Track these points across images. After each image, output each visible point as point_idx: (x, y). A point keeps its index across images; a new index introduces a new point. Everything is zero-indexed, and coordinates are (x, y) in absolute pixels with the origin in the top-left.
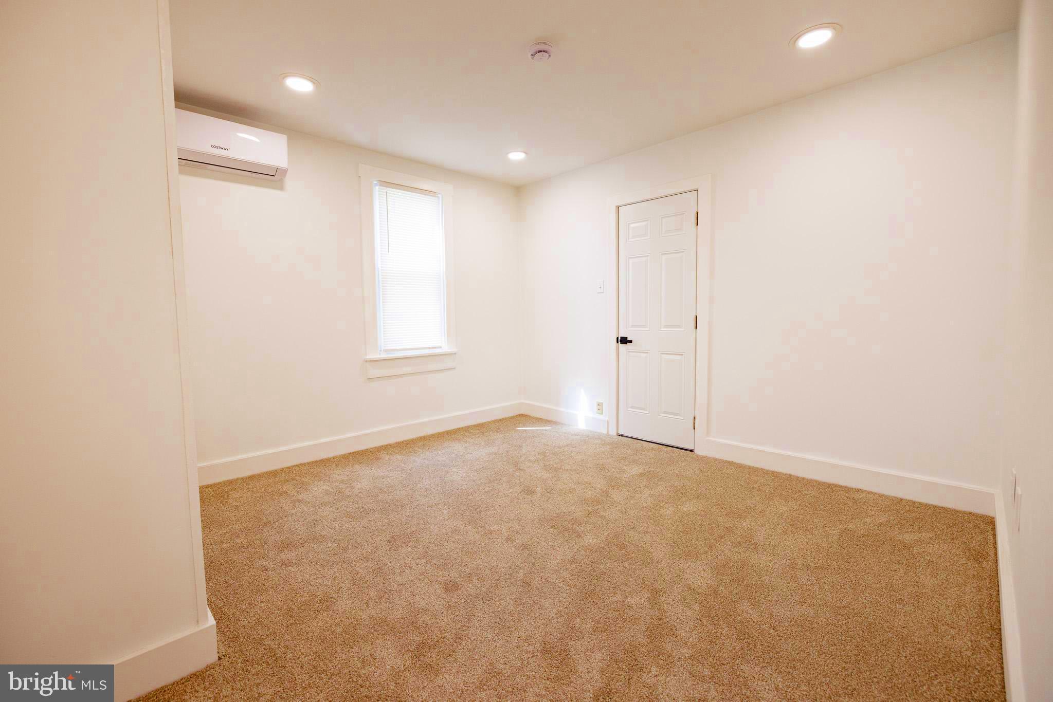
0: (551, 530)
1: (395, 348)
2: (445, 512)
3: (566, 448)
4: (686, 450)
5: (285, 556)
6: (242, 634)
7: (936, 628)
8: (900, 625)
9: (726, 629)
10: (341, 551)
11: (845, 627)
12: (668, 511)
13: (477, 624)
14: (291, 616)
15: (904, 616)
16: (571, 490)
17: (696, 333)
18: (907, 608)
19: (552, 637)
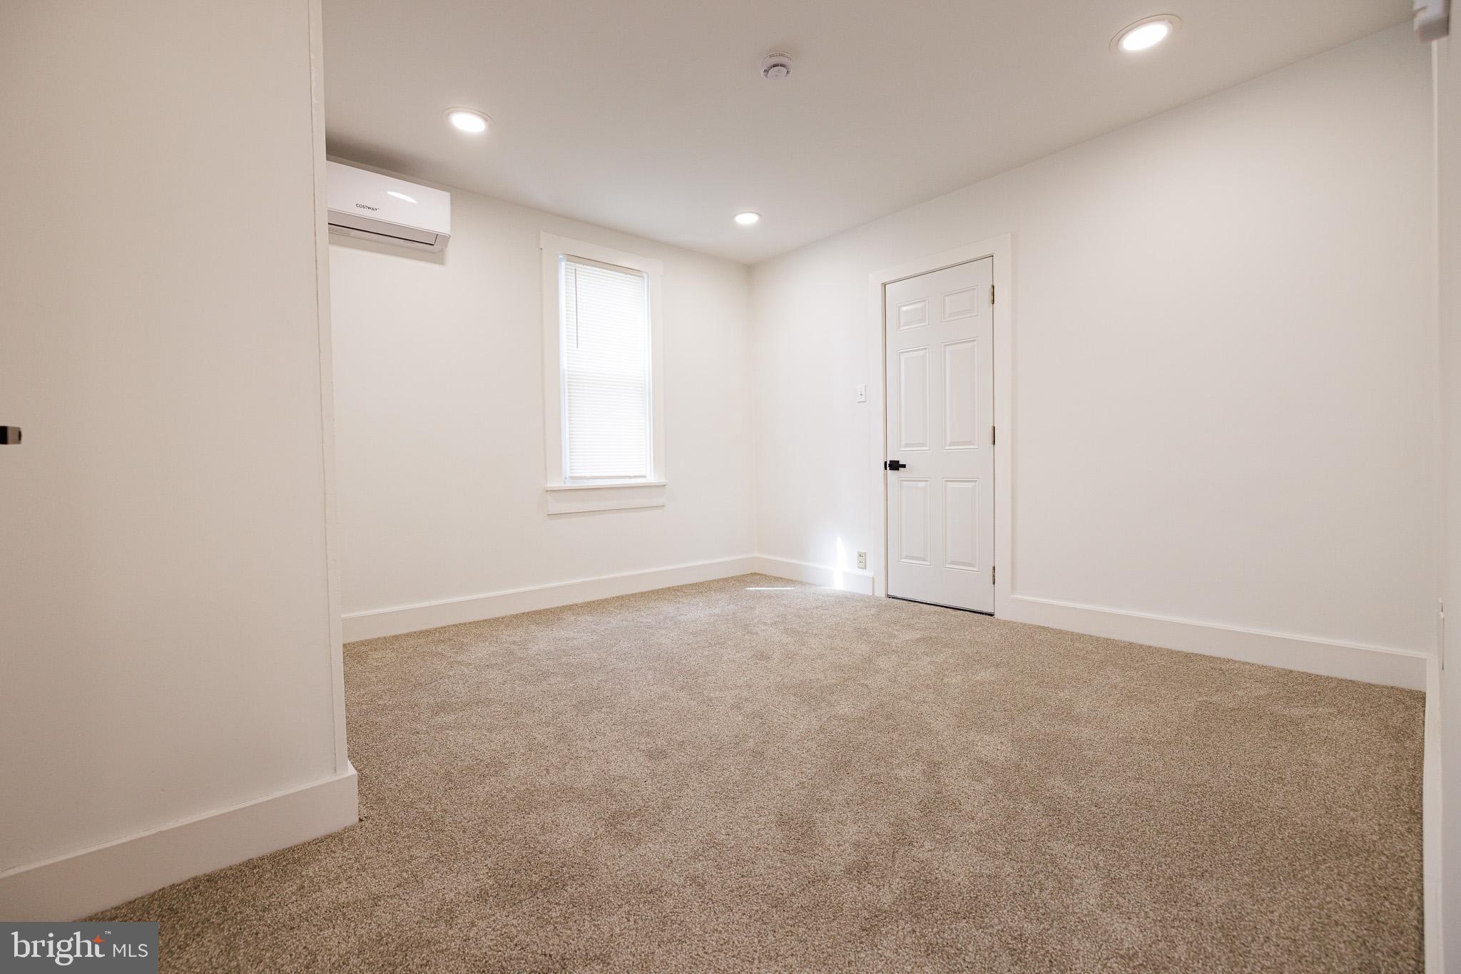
0: (792, 698)
1: (584, 475)
2: (650, 677)
3: (815, 611)
4: (983, 614)
5: (442, 719)
6: (388, 797)
7: (1329, 810)
8: (1277, 806)
9: (1030, 805)
10: (513, 715)
11: (1198, 807)
12: (956, 680)
13: (691, 794)
14: (451, 780)
15: (1284, 796)
16: (821, 656)
17: (994, 450)
18: (1288, 788)
19: (790, 808)
